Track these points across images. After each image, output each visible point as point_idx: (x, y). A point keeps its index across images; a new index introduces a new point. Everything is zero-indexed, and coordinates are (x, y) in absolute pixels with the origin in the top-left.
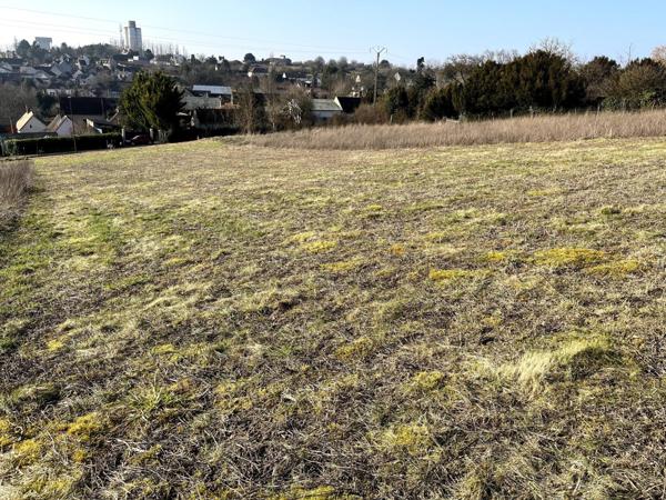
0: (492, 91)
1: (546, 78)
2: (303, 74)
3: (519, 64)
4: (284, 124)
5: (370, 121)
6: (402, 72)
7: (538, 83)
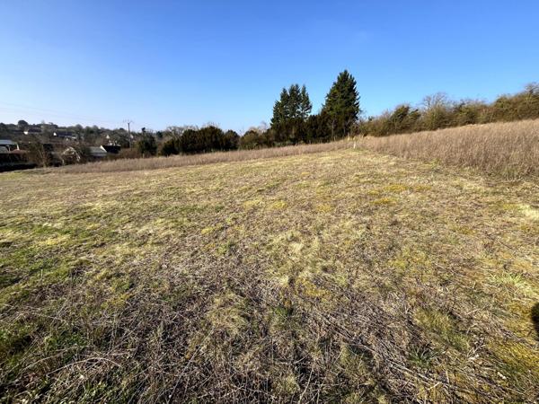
0: (194, 142)
1: (216, 137)
2: (70, 134)
3: (204, 131)
4: (70, 161)
5: (132, 157)
6: (134, 134)
7: (214, 140)
